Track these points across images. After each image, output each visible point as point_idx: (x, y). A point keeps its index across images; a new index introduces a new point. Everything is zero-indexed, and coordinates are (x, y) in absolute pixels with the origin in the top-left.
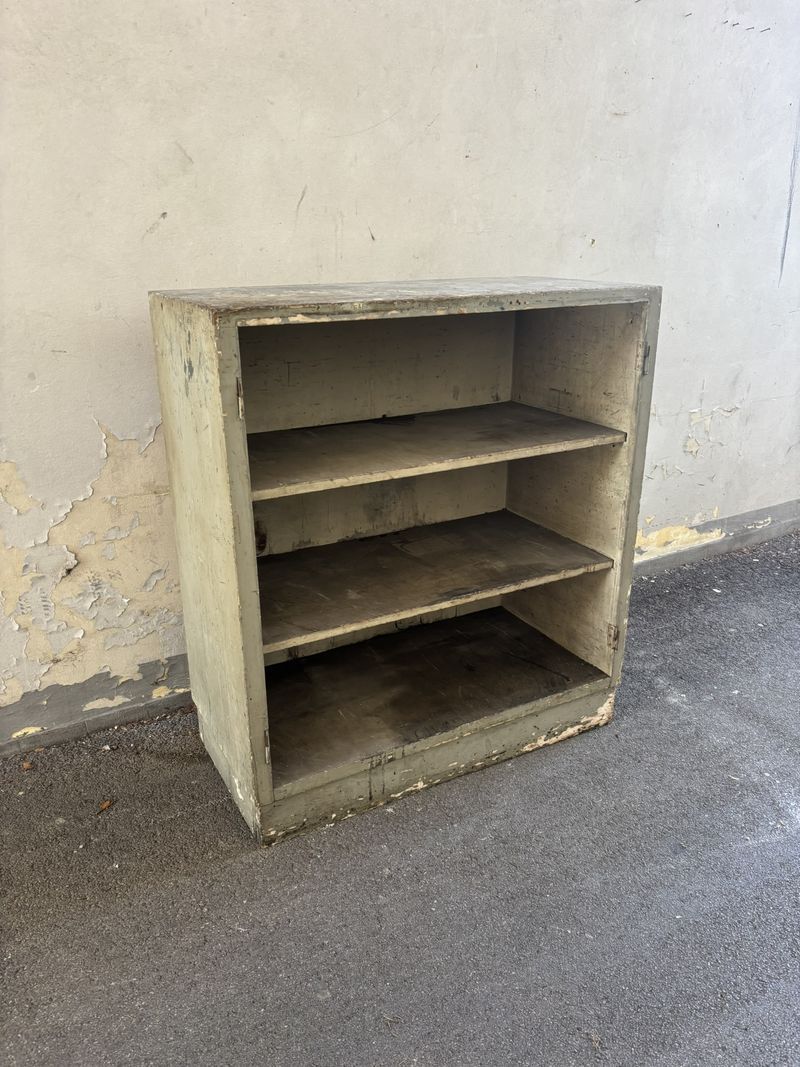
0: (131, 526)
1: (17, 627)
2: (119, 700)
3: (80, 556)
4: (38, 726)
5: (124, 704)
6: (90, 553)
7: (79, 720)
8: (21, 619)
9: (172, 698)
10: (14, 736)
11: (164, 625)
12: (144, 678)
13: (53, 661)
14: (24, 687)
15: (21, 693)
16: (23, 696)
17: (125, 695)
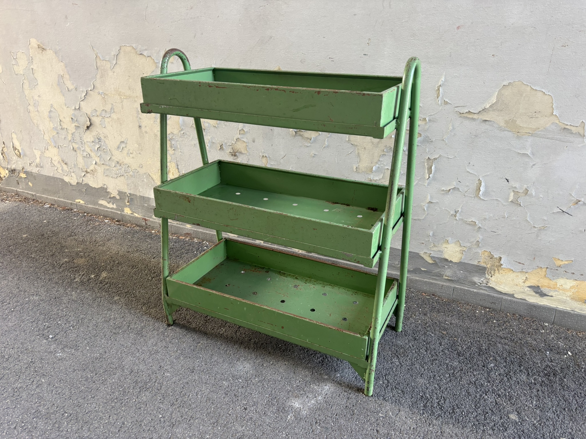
0: (111, 112)
1: (72, 148)
2: (110, 205)
3: (92, 122)
4: (83, 200)
5: (112, 208)
6: (96, 120)
7: (97, 207)
8: (74, 144)
9: (132, 217)
10: (76, 201)
11: (128, 174)
12: (120, 199)
13: (86, 171)
14: (77, 179)
15: (76, 182)
16: (77, 183)
17: (113, 204)
